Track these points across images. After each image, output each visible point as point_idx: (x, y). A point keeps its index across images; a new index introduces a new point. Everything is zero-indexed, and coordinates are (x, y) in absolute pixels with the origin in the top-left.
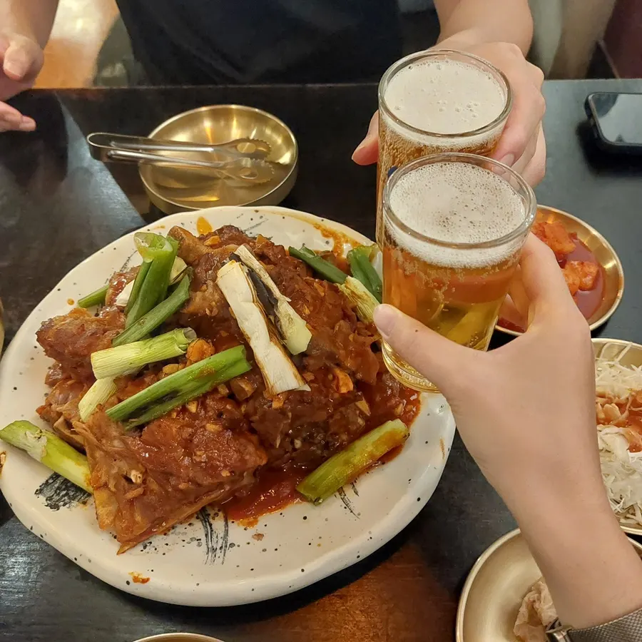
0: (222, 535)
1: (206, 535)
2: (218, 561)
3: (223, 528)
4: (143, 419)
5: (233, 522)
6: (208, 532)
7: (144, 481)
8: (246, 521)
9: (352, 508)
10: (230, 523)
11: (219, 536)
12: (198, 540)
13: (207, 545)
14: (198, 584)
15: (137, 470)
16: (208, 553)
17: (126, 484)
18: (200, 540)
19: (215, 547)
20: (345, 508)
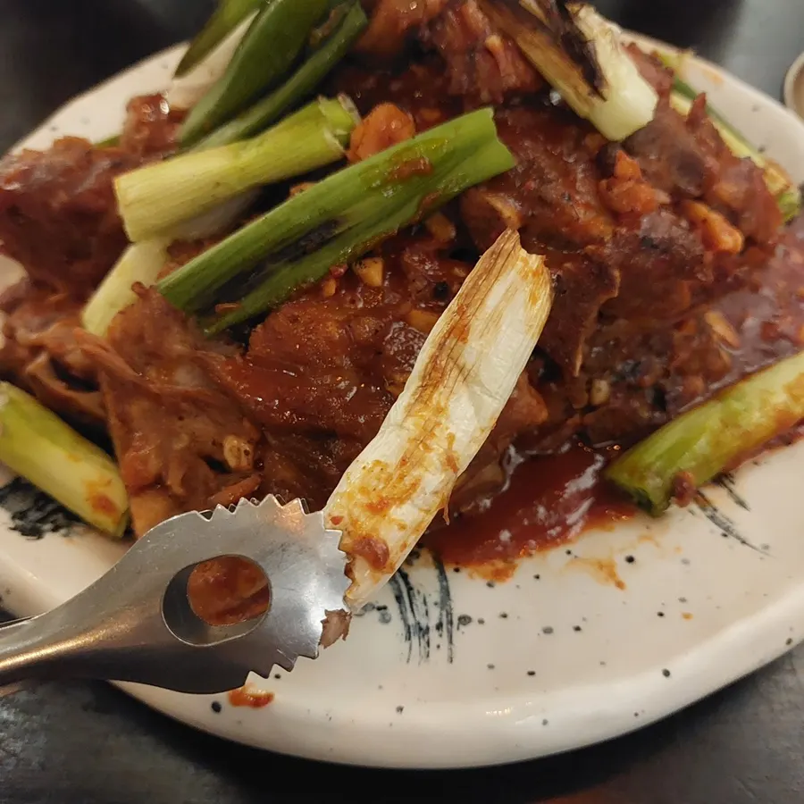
0: (435, 597)
1: (399, 598)
2: (439, 656)
3: (437, 585)
4: (252, 303)
5: (457, 570)
6: (399, 590)
7: (257, 465)
8: (488, 568)
9: (743, 535)
10: (450, 573)
11: (430, 601)
12: (379, 609)
13: (405, 620)
14: (400, 709)
15: (237, 435)
16: (409, 638)
17: (211, 474)
18: (385, 608)
19: (424, 626)
20: (725, 536)
